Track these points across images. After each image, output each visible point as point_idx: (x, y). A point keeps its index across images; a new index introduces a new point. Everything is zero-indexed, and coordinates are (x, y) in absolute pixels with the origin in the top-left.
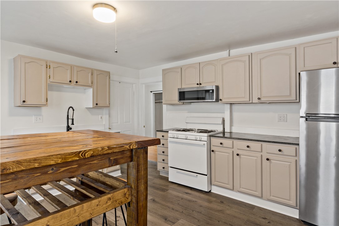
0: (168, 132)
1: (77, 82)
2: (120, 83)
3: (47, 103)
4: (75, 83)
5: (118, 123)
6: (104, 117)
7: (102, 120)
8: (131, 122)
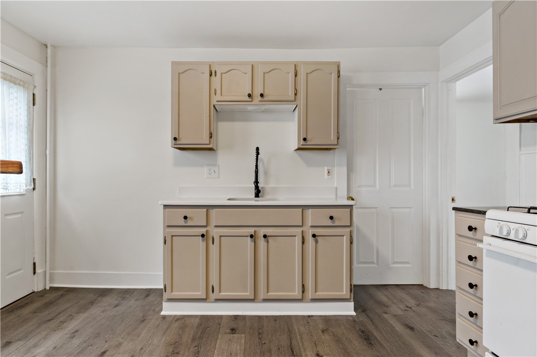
0: (484, 213)
1: (262, 95)
2: (381, 89)
3: (210, 141)
4: (260, 98)
5: (374, 186)
6: (335, 170)
7: (330, 177)
8: (412, 187)
